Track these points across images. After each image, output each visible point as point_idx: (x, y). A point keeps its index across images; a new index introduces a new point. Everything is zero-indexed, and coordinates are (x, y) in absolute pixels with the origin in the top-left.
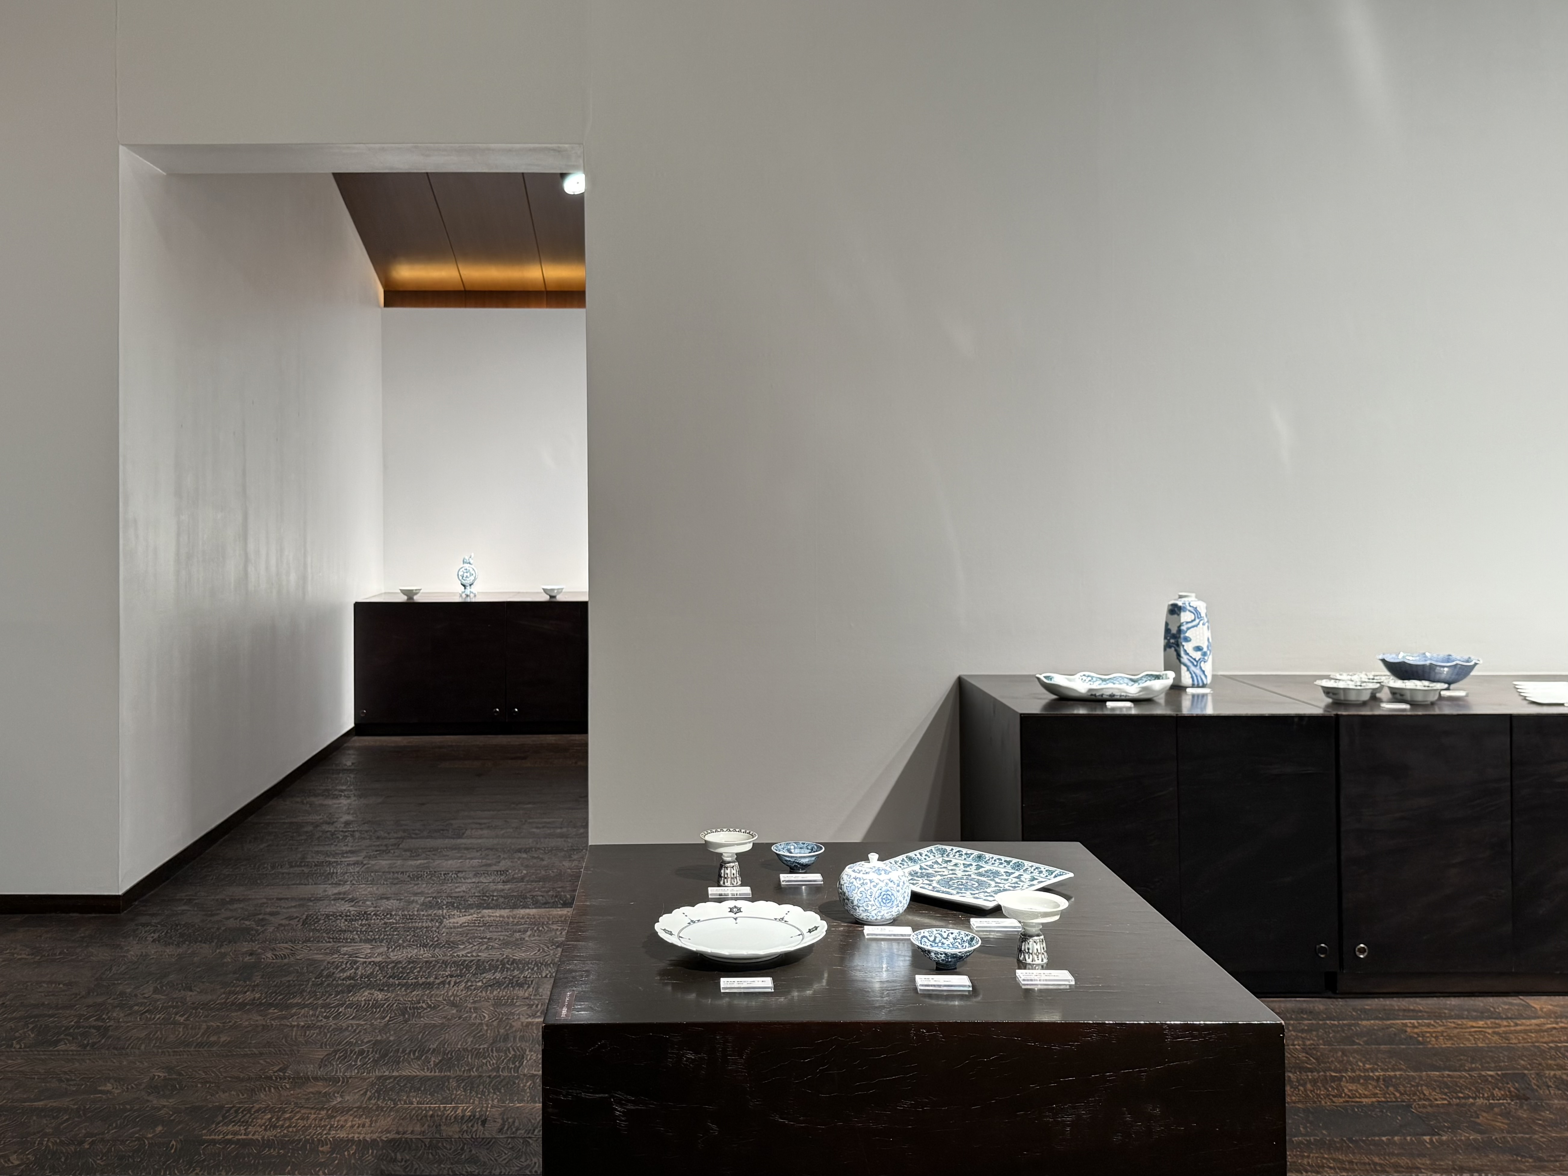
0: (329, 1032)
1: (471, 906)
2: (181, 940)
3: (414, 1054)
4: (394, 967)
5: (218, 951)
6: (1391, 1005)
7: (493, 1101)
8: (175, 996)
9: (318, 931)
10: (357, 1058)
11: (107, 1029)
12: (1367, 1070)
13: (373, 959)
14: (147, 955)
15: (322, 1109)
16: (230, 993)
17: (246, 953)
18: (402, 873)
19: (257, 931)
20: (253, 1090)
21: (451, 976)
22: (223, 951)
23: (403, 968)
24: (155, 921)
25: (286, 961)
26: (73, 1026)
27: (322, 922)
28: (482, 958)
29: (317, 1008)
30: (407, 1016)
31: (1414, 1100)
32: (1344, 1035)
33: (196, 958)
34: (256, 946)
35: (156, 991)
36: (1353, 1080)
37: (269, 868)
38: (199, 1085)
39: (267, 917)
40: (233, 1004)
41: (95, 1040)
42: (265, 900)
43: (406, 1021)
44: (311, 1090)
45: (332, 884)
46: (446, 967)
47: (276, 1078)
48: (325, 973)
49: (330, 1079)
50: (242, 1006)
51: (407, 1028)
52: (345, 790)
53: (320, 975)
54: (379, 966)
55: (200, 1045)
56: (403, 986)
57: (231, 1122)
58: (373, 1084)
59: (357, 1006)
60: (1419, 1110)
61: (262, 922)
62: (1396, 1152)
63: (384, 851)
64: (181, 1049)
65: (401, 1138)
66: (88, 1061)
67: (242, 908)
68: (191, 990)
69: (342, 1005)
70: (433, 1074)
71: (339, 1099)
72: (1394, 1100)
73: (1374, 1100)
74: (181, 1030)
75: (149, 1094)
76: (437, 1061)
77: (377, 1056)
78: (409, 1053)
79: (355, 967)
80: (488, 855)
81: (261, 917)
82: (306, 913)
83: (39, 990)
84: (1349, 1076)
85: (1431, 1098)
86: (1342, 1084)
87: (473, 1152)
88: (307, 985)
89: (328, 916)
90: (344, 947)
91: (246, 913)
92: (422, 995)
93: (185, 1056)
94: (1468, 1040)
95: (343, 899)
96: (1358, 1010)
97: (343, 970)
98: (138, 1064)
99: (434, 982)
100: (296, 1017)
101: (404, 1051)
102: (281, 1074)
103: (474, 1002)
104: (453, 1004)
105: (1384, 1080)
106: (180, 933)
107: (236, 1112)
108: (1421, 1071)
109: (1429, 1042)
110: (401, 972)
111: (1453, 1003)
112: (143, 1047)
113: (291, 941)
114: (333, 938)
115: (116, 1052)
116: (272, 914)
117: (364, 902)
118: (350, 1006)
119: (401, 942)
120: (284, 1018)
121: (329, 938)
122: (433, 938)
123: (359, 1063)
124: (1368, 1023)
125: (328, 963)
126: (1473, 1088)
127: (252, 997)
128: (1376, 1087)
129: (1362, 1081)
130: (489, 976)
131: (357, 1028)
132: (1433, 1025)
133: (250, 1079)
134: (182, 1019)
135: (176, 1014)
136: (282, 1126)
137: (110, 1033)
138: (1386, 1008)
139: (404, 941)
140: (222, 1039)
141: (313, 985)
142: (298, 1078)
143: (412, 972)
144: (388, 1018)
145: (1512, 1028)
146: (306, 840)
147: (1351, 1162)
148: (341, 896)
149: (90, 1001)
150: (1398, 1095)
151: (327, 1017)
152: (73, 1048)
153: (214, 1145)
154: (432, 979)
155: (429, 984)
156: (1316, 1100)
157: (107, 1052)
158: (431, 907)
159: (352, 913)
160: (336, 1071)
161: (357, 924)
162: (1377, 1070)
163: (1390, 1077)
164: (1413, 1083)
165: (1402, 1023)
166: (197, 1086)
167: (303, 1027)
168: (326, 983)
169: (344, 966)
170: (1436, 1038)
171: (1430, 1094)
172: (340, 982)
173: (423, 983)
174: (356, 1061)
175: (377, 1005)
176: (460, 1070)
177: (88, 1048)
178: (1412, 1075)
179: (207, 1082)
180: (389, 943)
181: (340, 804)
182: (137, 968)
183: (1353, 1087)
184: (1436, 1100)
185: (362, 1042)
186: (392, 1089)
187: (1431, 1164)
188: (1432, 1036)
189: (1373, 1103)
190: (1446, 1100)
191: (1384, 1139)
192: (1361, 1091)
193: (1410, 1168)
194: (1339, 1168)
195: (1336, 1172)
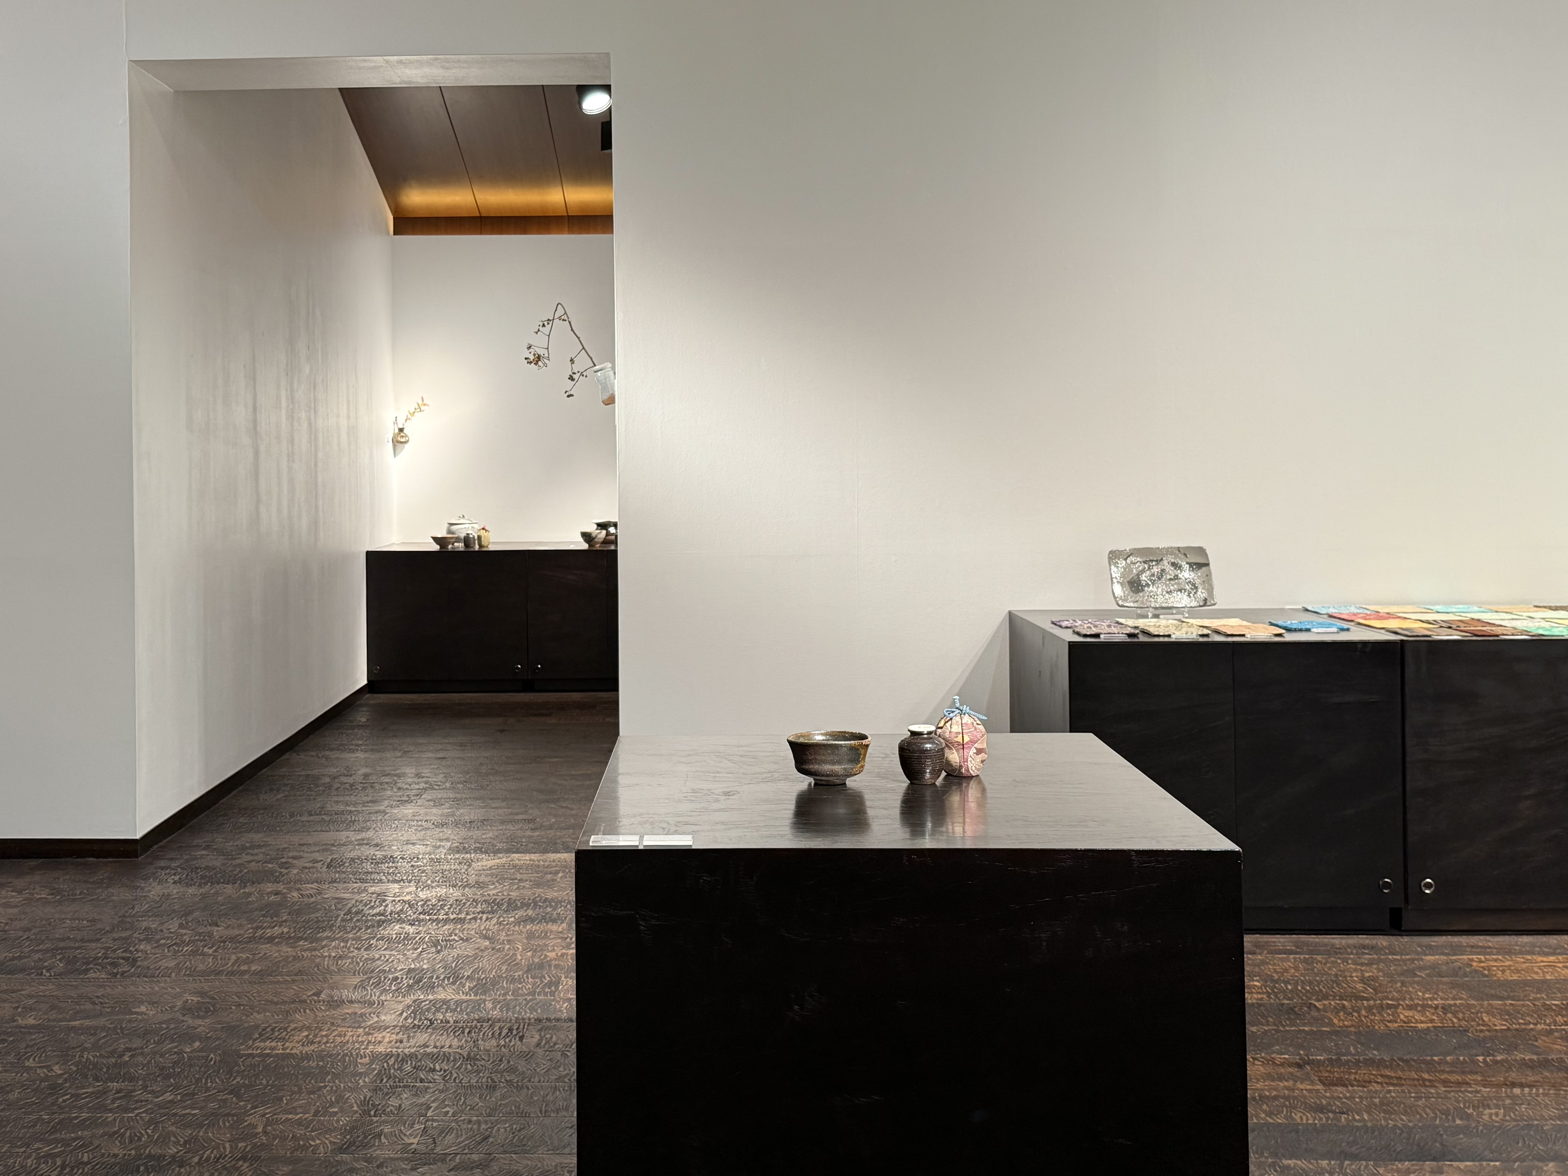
0: (361, 962)
1: (499, 851)
2: (203, 881)
3: (448, 980)
4: (424, 904)
5: (242, 891)
6: (1459, 942)
7: (530, 1019)
8: (201, 931)
9: (344, 873)
10: (391, 984)
11: (135, 960)
12: (1427, 999)
13: (402, 898)
14: (169, 895)
15: (359, 1027)
16: (257, 928)
17: (271, 892)
18: (426, 821)
19: (280, 873)
20: (288, 1011)
21: (483, 913)
22: (247, 891)
23: (433, 906)
24: (174, 864)
25: (313, 899)
26: (100, 957)
27: (347, 864)
28: (513, 898)
29: (347, 941)
30: (439, 948)
31: (1472, 1026)
32: (1405, 968)
33: (219, 898)
34: (280, 887)
35: (182, 926)
36: (1410, 1008)
37: (288, 817)
38: (234, 1008)
39: (290, 860)
40: (261, 937)
41: (124, 970)
42: (286, 846)
43: (439, 952)
44: (346, 1011)
45: (355, 830)
46: (477, 905)
47: (311, 1001)
48: (354, 910)
49: (365, 1002)
50: (270, 940)
51: (439, 958)
52: (361, 745)
53: (349, 912)
54: (409, 904)
55: (231, 973)
56: (434, 921)
57: (268, 1038)
58: (409, 1006)
59: (388, 939)
60: (1476, 1034)
61: (285, 865)
62: (1447, 1069)
63: (406, 801)
64: (213, 977)
65: (439, 1052)
66: (119, 987)
67: (264, 853)
68: (217, 926)
69: (373, 938)
70: (468, 997)
71: (375, 1019)
72: (1451, 1025)
73: (1430, 1025)
74: (210, 960)
75: (184, 1015)
76: (472, 986)
77: (412, 981)
78: (444, 979)
79: (384, 904)
81: (284, 860)
82: (330, 857)
83: (63, 925)
84: (1407, 1005)
85: (1490, 1024)
86: (1399, 1011)
87: (512, 1063)
88: (335, 921)
89: (353, 859)
90: (371, 887)
91: (268, 857)
92: (454, 929)
93: (217, 983)
94: (1537, 973)
95: (367, 844)
96: (1424, 946)
97: (372, 908)
98: (170, 990)
99: (465, 918)
100: (327, 949)
101: (438, 977)
102: (315, 998)
103: (507, 935)
104: (486, 937)
105: (1442, 1008)
106: (201, 876)
107: (273, 1030)
108: (1483, 1000)
109: (1495, 975)
110: (432, 909)
111: (1525, 940)
112: (173, 975)
113: (317, 882)
114: (360, 879)
115: (146, 979)
116: (295, 858)
117: (390, 846)
118: (381, 939)
119: (429, 882)
120: (315, 949)
121: (356, 879)
122: (462, 879)
123: (393, 988)
124: (1433, 958)
125: (357, 901)
126: (1535, 1015)
127: (280, 931)
128: (1433, 1014)
129: (1419, 1008)
130: (521, 912)
131: (390, 957)
132: (1500, 960)
133: (284, 1002)
134: (210, 951)
135: (204, 946)
136: (319, 1042)
137: (139, 964)
138: (1454, 944)
139: (432, 882)
140: (253, 968)
141: (342, 920)
142: (333, 1001)
143: (442, 909)
144: (420, 949)
146: (324, 791)
147: (1400, 1078)
148: (365, 842)
149: (115, 935)
150: (1455, 1020)
151: (358, 949)
152: (103, 976)
153: (254, 1058)
154: (462, 916)
155: (460, 919)
156: (1369, 1024)
157: (138, 980)
158: (458, 852)
159: (378, 856)
160: (371, 995)
161: (383, 867)
162: (1436, 999)
163: (1450, 1005)
164: (1473, 1011)
165: (1469, 959)
166: (231, 1008)
167: (334, 957)
168: (355, 919)
169: (373, 904)
170: (1503, 971)
171: (1490, 1020)
172: (369, 918)
173: (454, 919)
174: (390, 987)
175: (408, 938)
176: (495, 994)
177: (118, 976)
178: (1473, 1004)
179: (241, 1005)
180: (417, 884)
181: (357, 757)
182: (160, 907)
183: (1409, 1013)
184: (1496, 1025)
185: (395, 970)
186: (428, 1010)
187: (1482, 1080)
188: (1498, 969)
189: (1428, 1027)
190: (1505, 1025)
191: (1436, 1058)
192: (1418, 1017)
193: (1459, 1084)
194: (1386, 1083)
195: (1383, 1086)
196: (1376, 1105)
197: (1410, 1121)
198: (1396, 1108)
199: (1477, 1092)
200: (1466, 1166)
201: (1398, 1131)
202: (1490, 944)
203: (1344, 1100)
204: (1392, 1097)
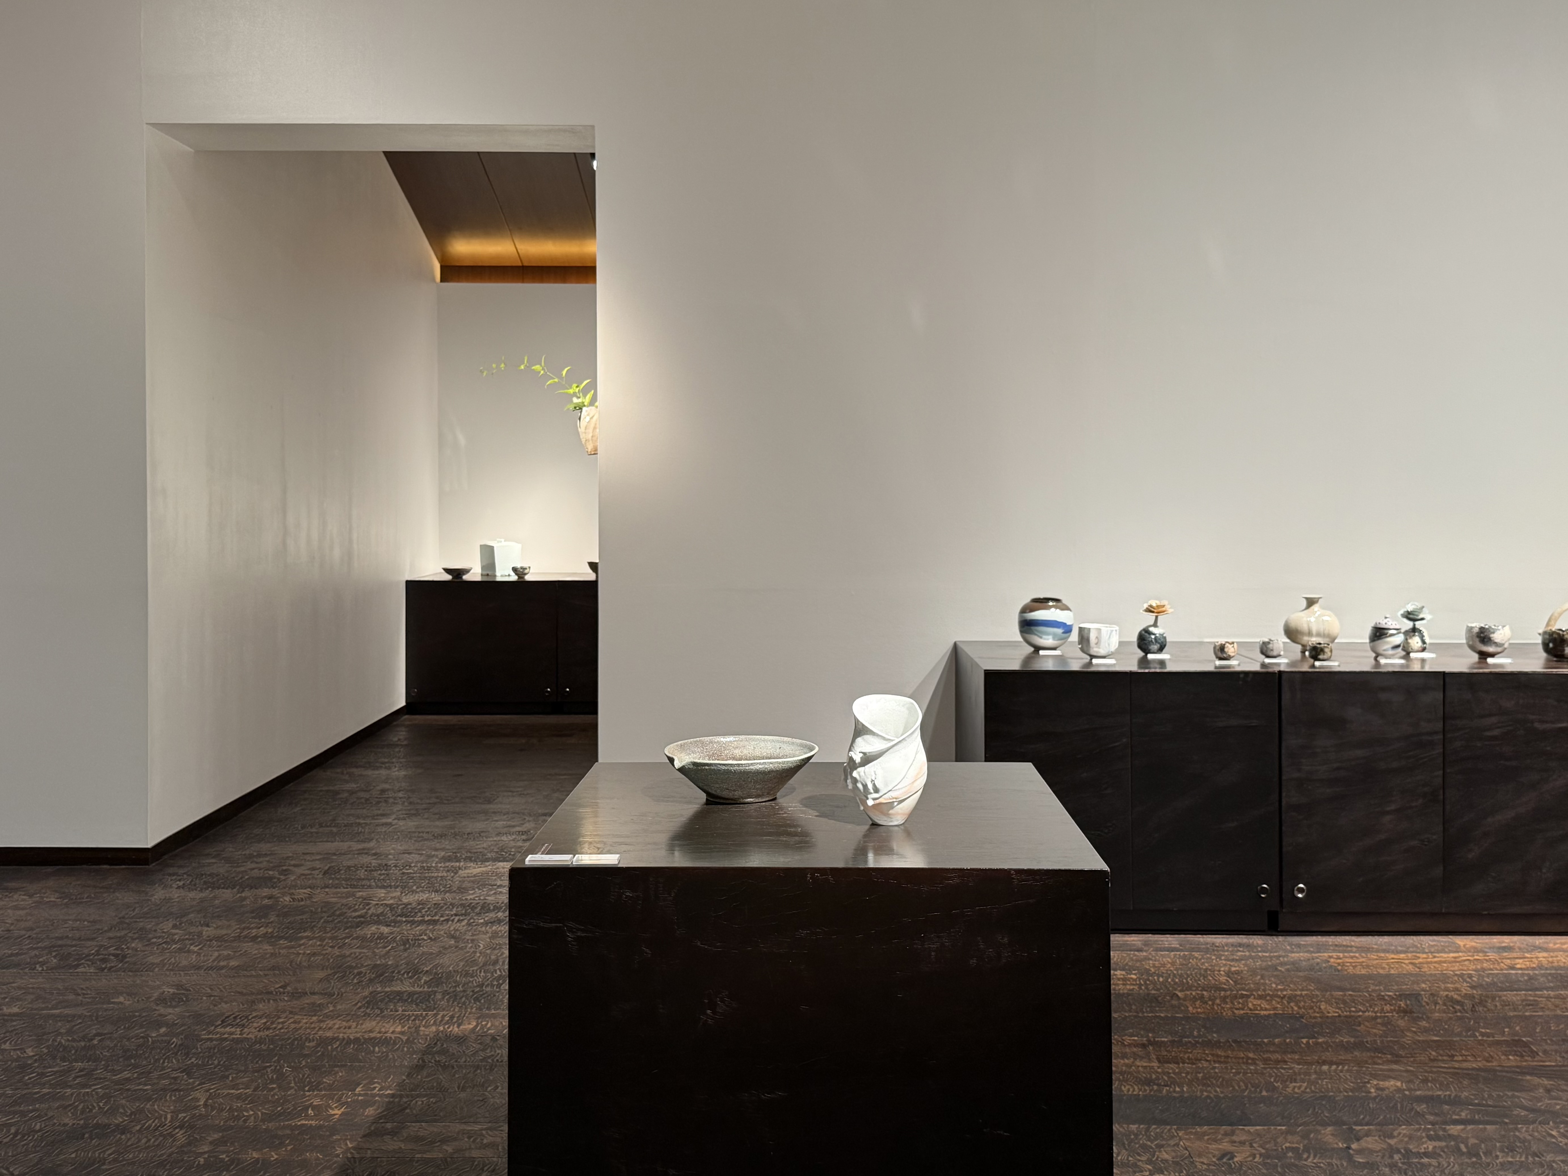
0: (332, 957)
1: (487, 860)
2: (205, 886)
3: (408, 974)
4: (404, 908)
5: (239, 895)
6: (1326, 941)
7: (472, 1008)
8: (192, 931)
9: (338, 879)
10: (354, 978)
11: (124, 957)
13: (385, 902)
14: (170, 899)
15: (315, 1015)
16: (244, 929)
17: (265, 897)
18: (428, 832)
19: (279, 879)
20: (253, 1002)
21: (456, 915)
22: (243, 895)
23: (412, 909)
24: (181, 871)
25: (302, 903)
26: (93, 954)
27: (342, 872)
28: (488, 902)
29: (325, 939)
30: (407, 946)
31: (1308, 1013)
32: (1270, 963)
33: (217, 901)
34: (275, 892)
35: (175, 926)
36: (1260, 998)
37: (300, 828)
38: (204, 998)
39: (290, 868)
40: (245, 937)
41: (112, 965)
42: (291, 855)
43: (405, 950)
44: (307, 1001)
45: (358, 841)
46: (453, 908)
47: (277, 993)
48: (338, 913)
49: (325, 994)
50: (254, 939)
51: (406, 955)
52: (386, 763)
53: (333, 914)
54: (390, 907)
55: (211, 968)
56: (409, 922)
57: (229, 1025)
58: (365, 997)
59: (363, 939)
60: (1309, 1020)
61: (286, 872)
62: (1271, 1050)
63: (414, 814)
64: (192, 972)
65: (382, 1036)
66: (104, 980)
67: (268, 861)
68: (208, 926)
69: (348, 938)
70: (421, 989)
71: (331, 1009)
72: (1290, 1012)
73: (1272, 1012)
74: (194, 956)
75: (158, 1005)
76: (428, 979)
77: (374, 976)
78: (404, 973)
79: (367, 908)
80: (514, 818)
81: (284, 868)
82: (329, 865)
83: (65, 926)
84: (1258, 994)
85: (1325, 1012)
86: (1250, 1000)
87: (445, 1046)
88: (318, 922)
89: (349, 867)
90: (360, 891)
91: (271, 865)
92: (426, 930)
93: (195, 976)
94: (1384, 968)
95: (366, 853)
96: (1294, 945)
97: (355, 911)
98: (150, 983)
99: (438, 920)
100: (303, 947)
101: (399, 972)
102: (281, 990)
103: (473, 935)
104: (453, 937)
105: (1289, 998)
106: (204, 881)
107: (235, 1018)
108: (1326, 991)
109: (1346, 970)
110: (410, 912)
111: (1385, 940)
112: (157, 969)
113: (310, 887)
114: (351, 885)
115: (130, 974)
116: (295, 866)
117: (387, 855)
118: (357, 938)
119: (415, 888)
120: (292, 947)
121: (347, 885)
122: (446, 885)
123: (355, 981)
124: (1298, 955)
125: (342, 905)
126: (1368, 1005)
127: (265, 931)
128: (1278, 1003)
129: (1268, 998)
130: (492, 915)
131: (360, 955)
132: (1357, 957)
133: (252, 994)
134: (196, 949)
135: (191, 945)
136: (275, 1028)
137: (127, 960)
139: (417, 888)
140: (231, 964)
141: (324, 922)
142: (296, 993)
143: (420, 911)
144: (390, 947)
145: (1429, 960)
146: (340, 804)
147: (1228, 1057)
148: (366, 851)
149: (111, 935)
150: (1295, 1008)
151: (332, 947)
152: (91, 971)
153: (212, 1041)
154: (437, 918)
155: (434, 921)
156: (1219, 1012)
157: (123, 974)
158: (449, 861)
159: (373, 865)
160: (333, 988)
161: (375, 874)
162: (1286, 990)
163: (1296, 996)
164: (1314, 1000)
165: (1330, 956)
166: (201, 999)
167: (309, 954)
168: (336, 921)
169: (357, 907)
170: (1354, 967)
171: (1326, 1008)
172: (350, 919)
173: (428, 920)
174: (353, 980)
175: (381, 937)
176: (447, 987)
177: (106, 971)
178: (1317, 995)
179: (212, 996)
180: (403, 889)
181: (379, 774)
182: (159, 909)
183: (1257, 1002)
184: (1329, 1013)
185: (362, 965)
186: (381, 1001)
187: (1298, 1059)
188: (1351, 965)
189: (1270, 1014)
190: (1337, 1012)
191: (1266, 1040)
192: (1265, 1005)
193: (1277, 1062)
194: (1214, 1061)
195: (1210, 1064)
196: (1198, 1079)
197: (1222, 1092)
198: (1214, 1082)
199: (1291, 1068)
200: (1256, 1130)
201: (1209, 1101)
202: (1353, 944)
203: (1172, 1075)
204: (1216, 1073)
